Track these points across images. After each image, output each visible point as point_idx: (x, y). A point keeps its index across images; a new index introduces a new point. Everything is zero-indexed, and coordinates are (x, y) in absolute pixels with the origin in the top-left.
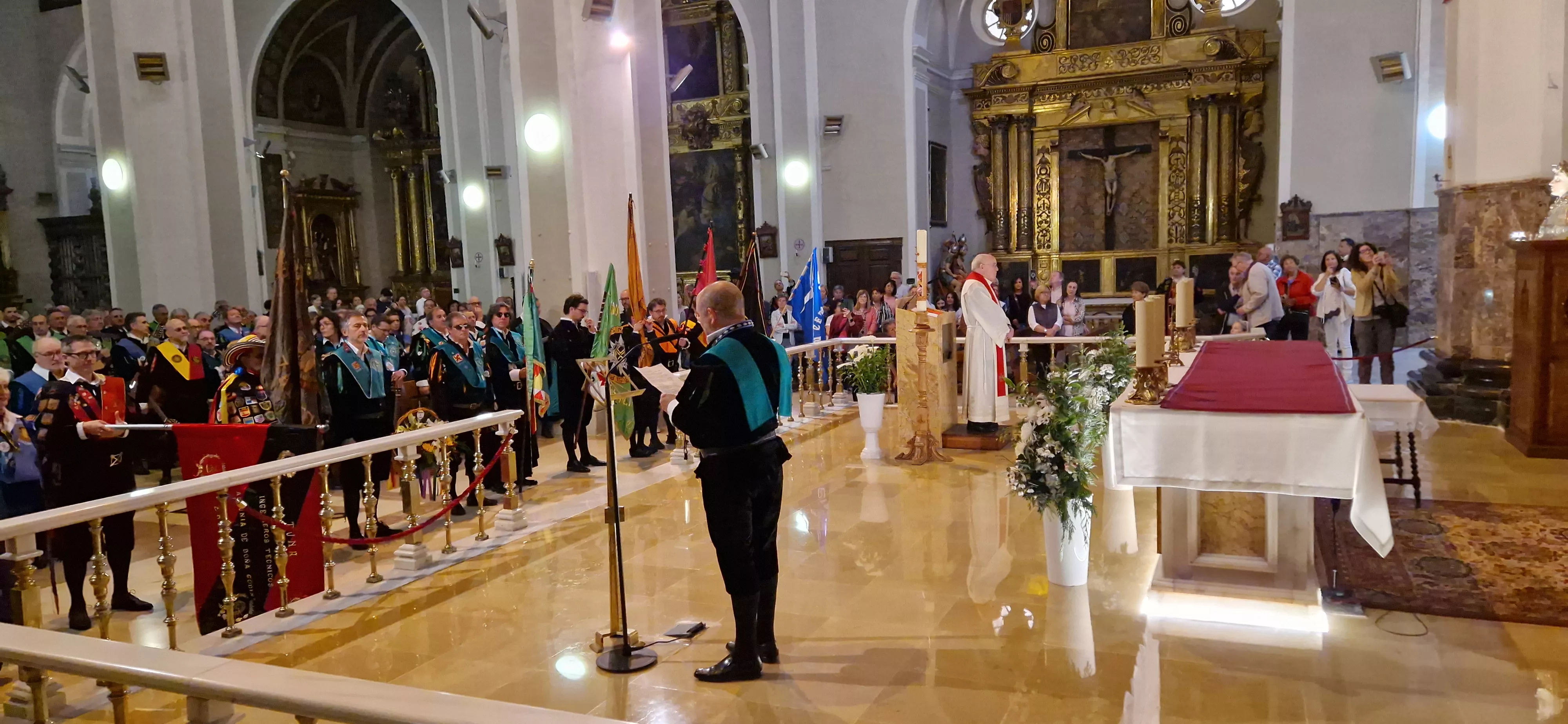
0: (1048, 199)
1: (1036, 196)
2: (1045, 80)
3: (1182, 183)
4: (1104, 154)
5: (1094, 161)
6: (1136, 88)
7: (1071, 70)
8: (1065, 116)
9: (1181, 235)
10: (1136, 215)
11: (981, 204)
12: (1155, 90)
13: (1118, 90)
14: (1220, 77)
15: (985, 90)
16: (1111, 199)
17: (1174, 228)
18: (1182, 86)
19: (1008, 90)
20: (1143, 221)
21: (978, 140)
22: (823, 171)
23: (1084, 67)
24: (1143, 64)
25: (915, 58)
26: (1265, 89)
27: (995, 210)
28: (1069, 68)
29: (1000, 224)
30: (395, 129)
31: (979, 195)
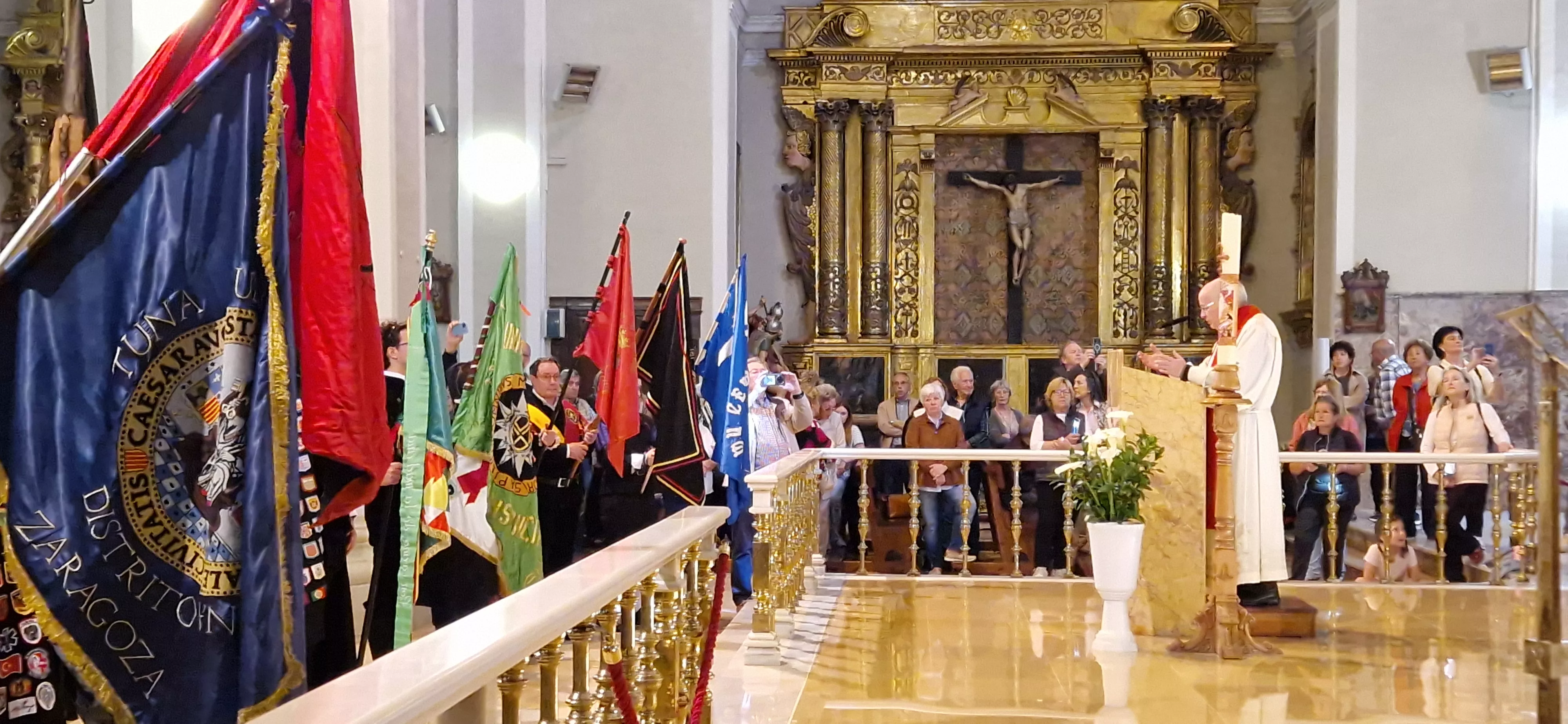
0: (915, 251)
1: (894, 245)
2: (915, 47)
3: (1135, 238)
4: (1006, 180)
5: (989, 191)
6: (1060, 76)
7: (958, 34)
8: (943, 111)
9: (1133, 325)
10: (1058, 287)
11: (794, 252)
12: (1089, 82)
13: (1031, 76)
14: (1196, 67)
15: (810, 54)
16: (1021, 256)
17: (1122, 311)
18: (1132, 80)
19: (851, 58)
20: (1069, 299)
21: (793, 140)
22: (550, 166)
23: (979, 31)
24: (1074, 36)
26: (1257, 95)
27: (824, 265)
28: (955, 30)
29: (834, 289)
31: (790, 237)
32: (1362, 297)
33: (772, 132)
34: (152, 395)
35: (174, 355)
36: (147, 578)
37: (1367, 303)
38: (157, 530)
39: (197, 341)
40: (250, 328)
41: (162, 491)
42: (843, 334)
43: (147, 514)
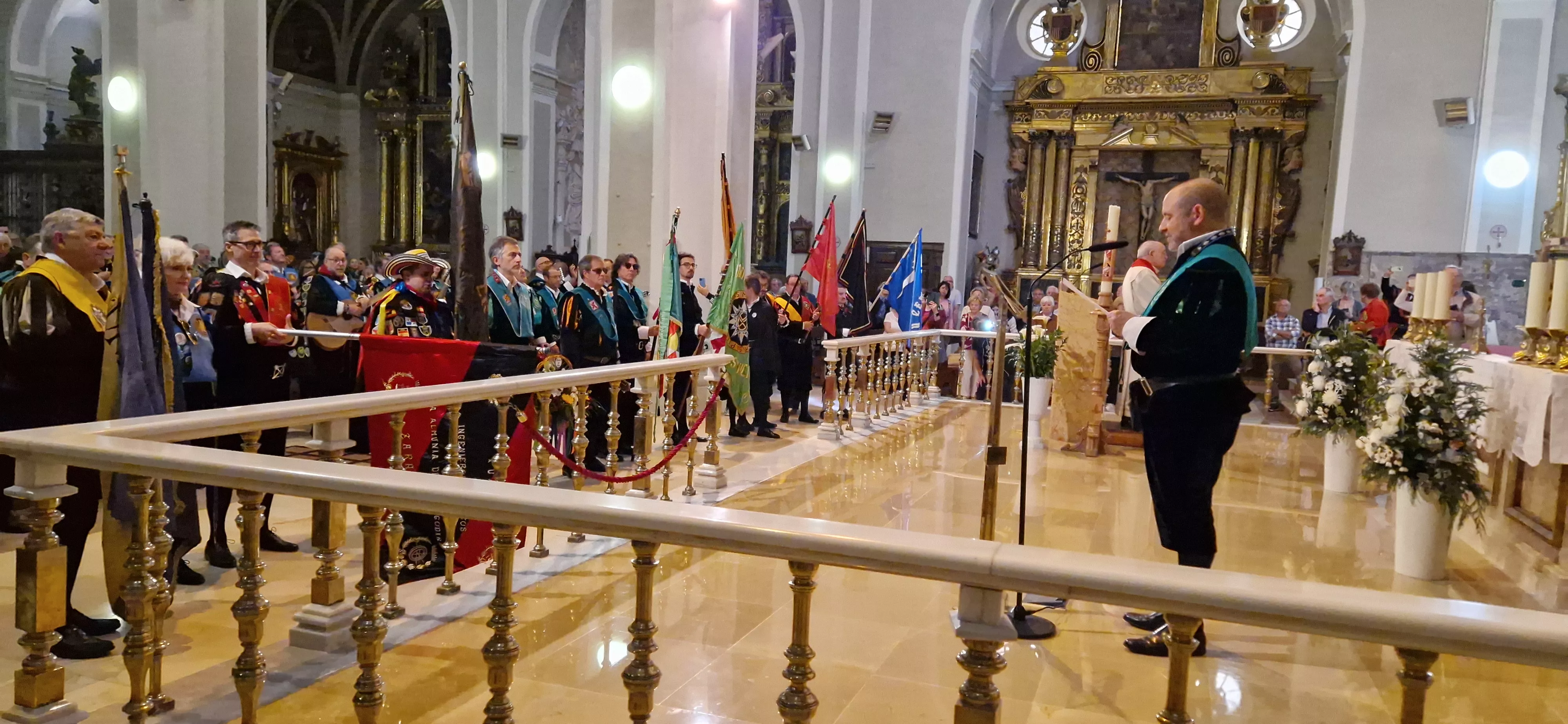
0: (1082, 219)
1: (1070, 215)
2: (1089, 99)
4: (1141, 178)
5: (1131, 184)
6: (1180, 116)
8: (1105, 136)
11: (1012, 217)
12: (1199, 119)
13: (1162, 115)
14: (1266, 110)
15: (1028, 103)
16: (1147, 223)
18: (1224, 118)
19: (1051, 106)
21: (1015, 154)
22: (865, 168)
23: (1130, 89)
24: (1189, 91)
25: (972, 61)
26: (1307, 127)
27: (1028, 226)
28: (1115, 88)
29: (1032, 240)
30: (390, 90)
31: (1011, 209)
32: (1347, 253)
33: (1004, 149)
37: (1349, 257)
42: (1036, 266)
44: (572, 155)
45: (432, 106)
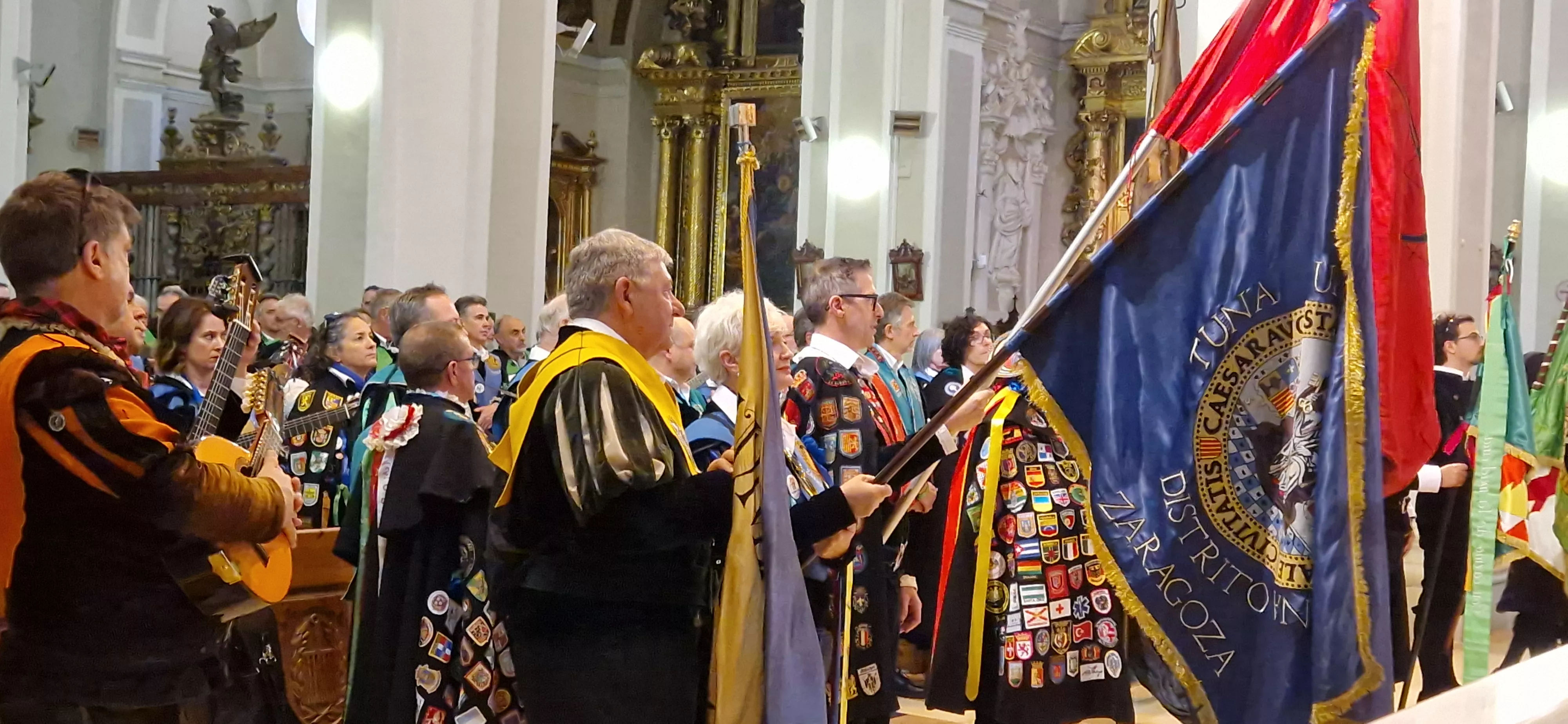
30: (682, 49)
34: (1227, 384)
35: (1248, 346)
36: (1220, 561)
38: (1229, 516)
39: (1271, 332)
40: (1328, 323)
41: (1234, 478)
43: (1220, 499)
44: (1004, 143)
45: (747, 72)
